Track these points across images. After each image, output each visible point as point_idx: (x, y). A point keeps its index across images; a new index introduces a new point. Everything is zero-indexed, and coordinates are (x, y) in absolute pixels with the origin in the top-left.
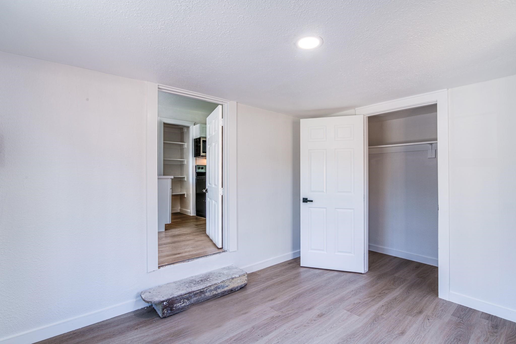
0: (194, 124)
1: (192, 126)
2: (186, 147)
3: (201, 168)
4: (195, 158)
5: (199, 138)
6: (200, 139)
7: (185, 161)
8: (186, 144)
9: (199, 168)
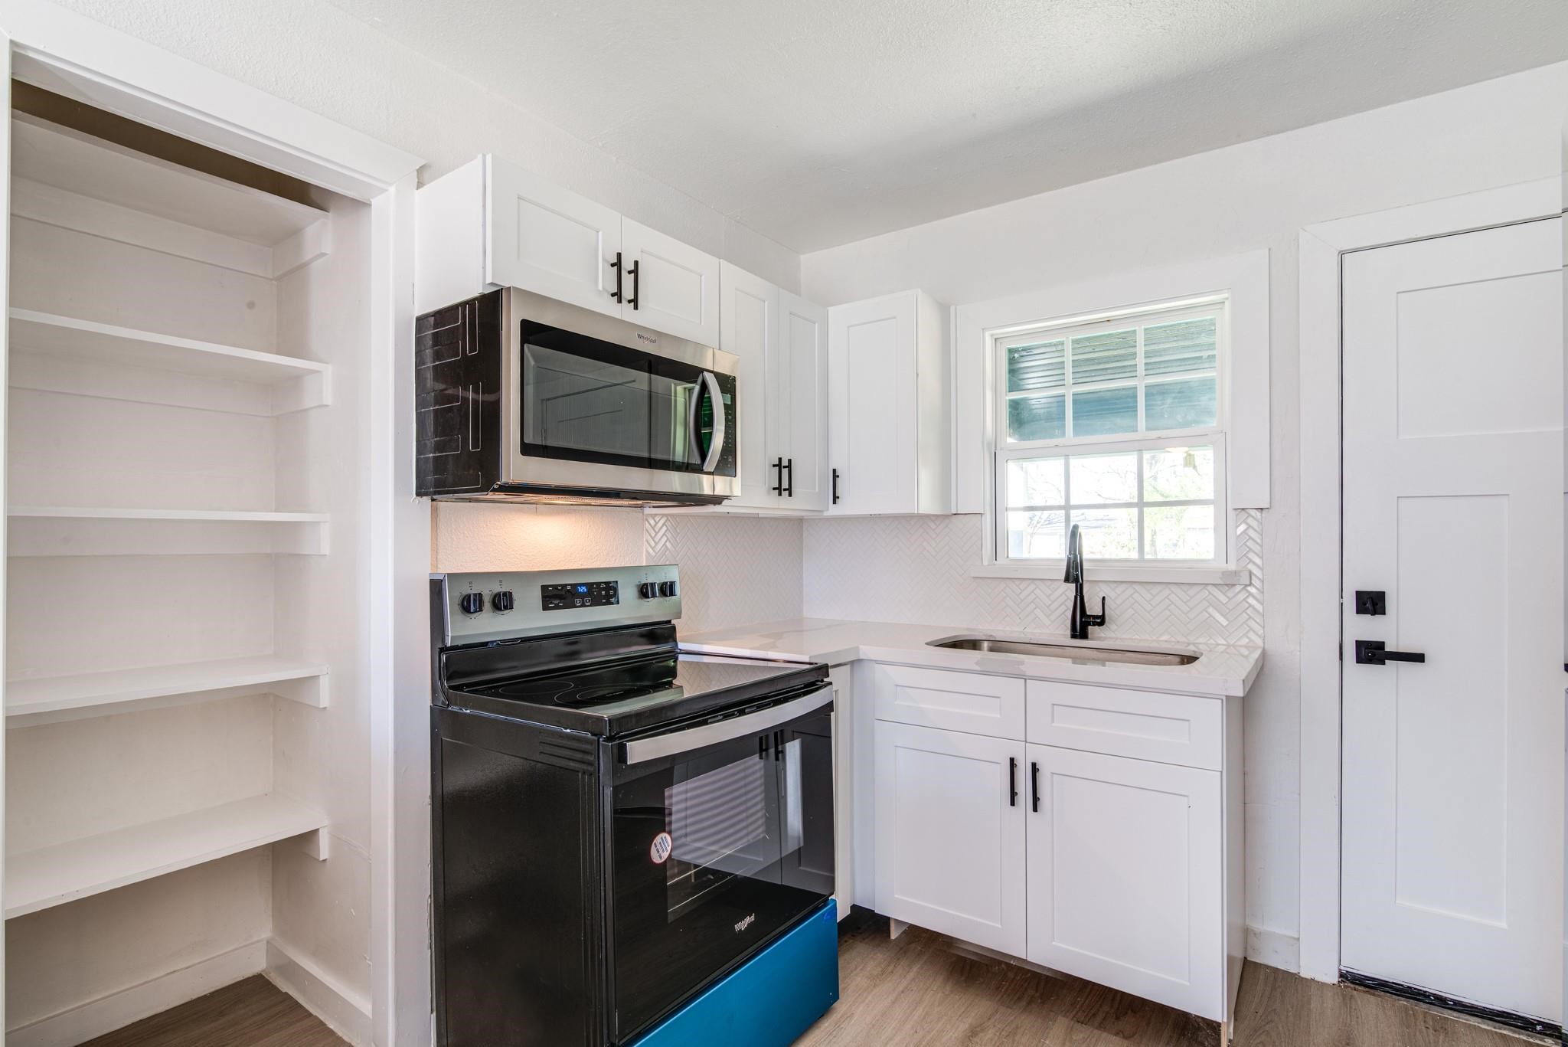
0: (420, 171)
1: (392, 189)
2: (328, 398)
3: (487, 605)
4: (426, 500)
5: (483, 298)
6: (490, 304)
7: (315, 524)
8: (328, 371)
9: (470, 605)
